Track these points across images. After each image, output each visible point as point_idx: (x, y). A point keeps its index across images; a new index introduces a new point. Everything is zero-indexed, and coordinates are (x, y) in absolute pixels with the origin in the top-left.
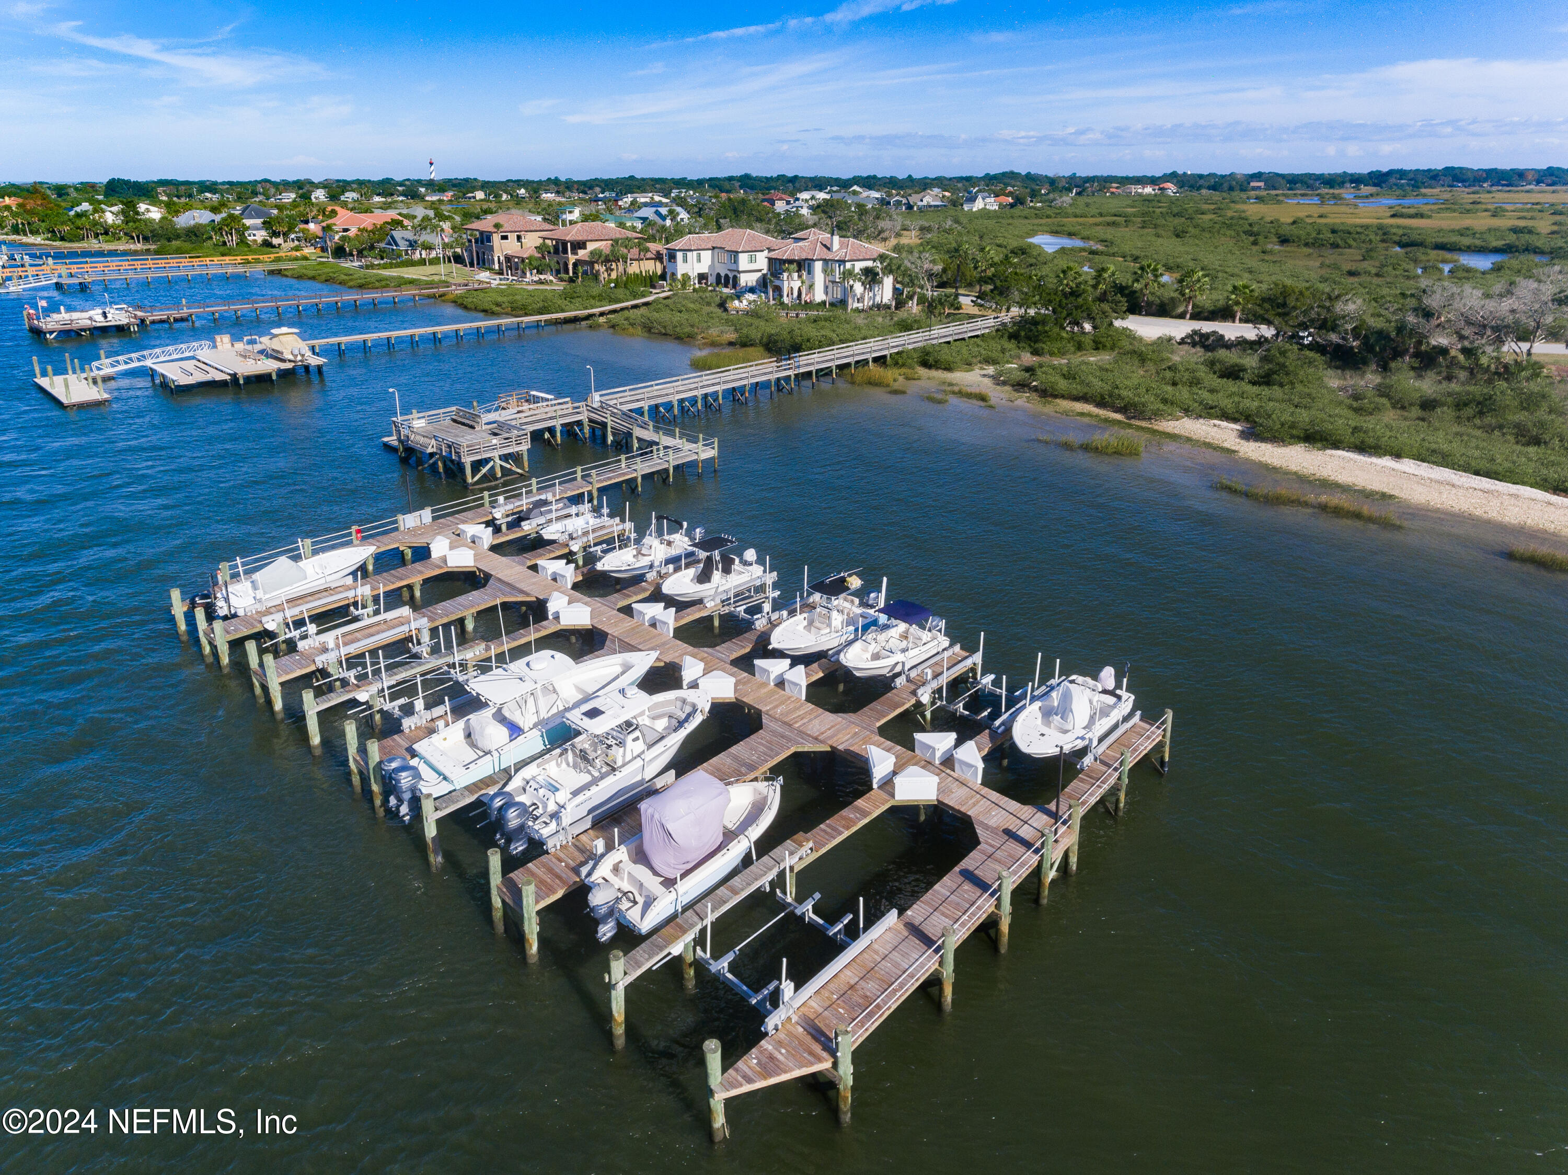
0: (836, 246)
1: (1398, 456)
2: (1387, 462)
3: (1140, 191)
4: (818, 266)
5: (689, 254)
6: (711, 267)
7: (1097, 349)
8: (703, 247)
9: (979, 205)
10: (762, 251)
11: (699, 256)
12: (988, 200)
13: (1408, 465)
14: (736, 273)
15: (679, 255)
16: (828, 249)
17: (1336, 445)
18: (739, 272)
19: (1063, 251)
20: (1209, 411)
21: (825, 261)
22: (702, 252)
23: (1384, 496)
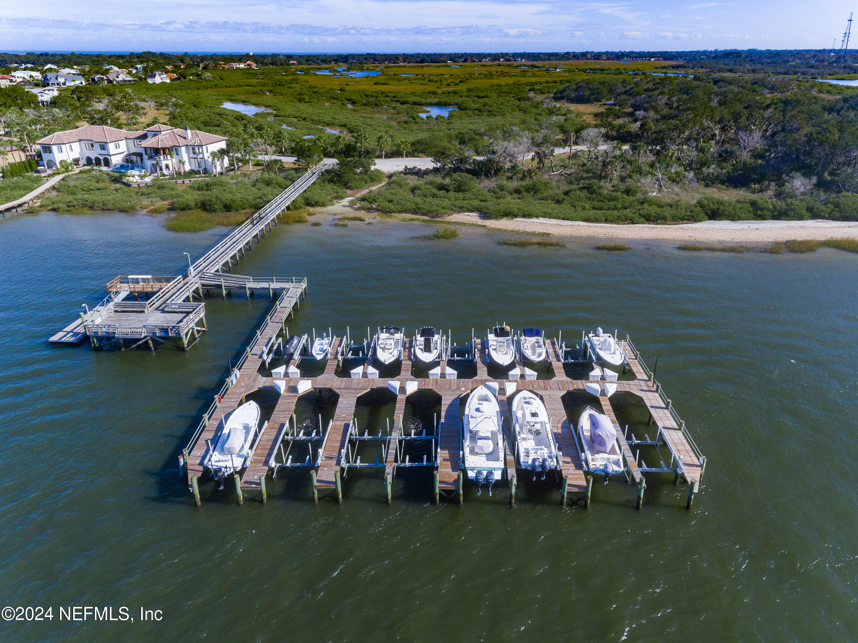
0: (190, 136)
1: (537, 217)
2: (534, 220)
3: (238, 66)
4: (183, 149)
5: (63, 147)
6: (81, 153)
7: (372, 181)
8: (72, 140)
9: (158, 80)
10: (122, 140)
11: (71, 147)
12: (162, 76)
13: (542, 220)
14: (107, 157)
15: (55, 148)
16: (185, 138)
17: (515, 216)
18: (110, 155)
19: (257, 115)
20: (461, 209)
21: (187, 146)
22: (72, 144)
23: (548, 234)
